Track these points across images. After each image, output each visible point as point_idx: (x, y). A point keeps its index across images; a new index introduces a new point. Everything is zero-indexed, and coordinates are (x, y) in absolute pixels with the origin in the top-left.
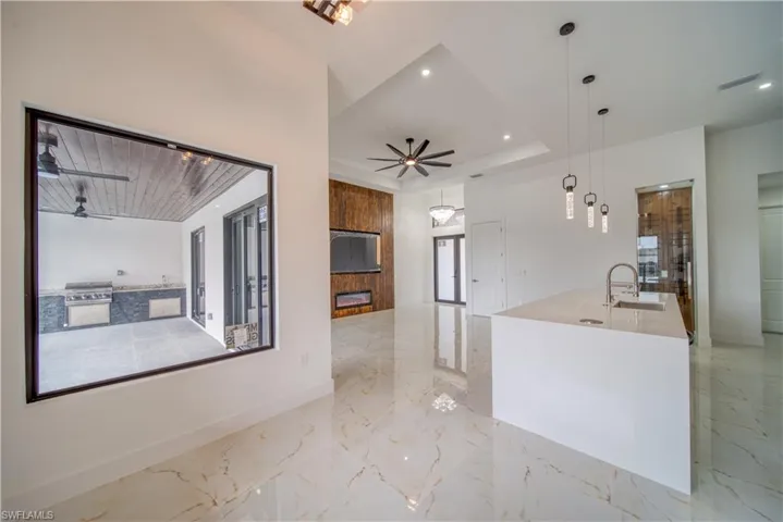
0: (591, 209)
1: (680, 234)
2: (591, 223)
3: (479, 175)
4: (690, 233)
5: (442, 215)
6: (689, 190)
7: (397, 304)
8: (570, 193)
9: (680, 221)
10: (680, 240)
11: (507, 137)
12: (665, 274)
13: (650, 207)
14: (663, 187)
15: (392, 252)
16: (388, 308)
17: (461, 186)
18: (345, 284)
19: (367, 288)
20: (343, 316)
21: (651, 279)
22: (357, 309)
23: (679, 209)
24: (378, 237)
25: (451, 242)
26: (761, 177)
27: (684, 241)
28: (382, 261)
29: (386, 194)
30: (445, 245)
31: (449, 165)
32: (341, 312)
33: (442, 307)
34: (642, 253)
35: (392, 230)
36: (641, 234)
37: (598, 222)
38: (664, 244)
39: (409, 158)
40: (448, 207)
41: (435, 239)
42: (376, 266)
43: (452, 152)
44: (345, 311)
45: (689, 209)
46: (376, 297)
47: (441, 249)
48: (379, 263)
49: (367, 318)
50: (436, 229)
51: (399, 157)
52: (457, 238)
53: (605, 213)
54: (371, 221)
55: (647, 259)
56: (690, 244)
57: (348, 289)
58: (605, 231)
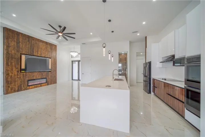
0: (110, 55)
1: (125, 63)
2: (110, 59)
3: (85, 44)
4: (127, 63)
5: (74, 54)
6: (127, 54)
7: (58, 81)
8: (104, 49)
9: (125, 60)
10: (125, 64)
11: (91, 34)
12: (123, 72)
13: (121, 57)
14: (123, 53)
15: (56, 65)
16: (54, 83)
17: (79, 46)
18: (33, 76)
19: (44, 77)
20: (32, 88)
21: (120, 73)
22: (39, 85)
23: (125, 58)
24: (50, 59)
25: (77, 63)
26: (137, 53)
27: (126, 65)
28: (51, 67)
29: (53, 45)
30: (75, 63)
31: (74, 38)
32: (31, 87)
33: (74, 81)
34: (119, 67)
35: (56, 57)
36: (119, 63)
37: (111, 59)
38: (123, 65)
39: (59, 32)
40: (76, 52)
41: (72, 61)
42: (49, 69)
43: (75, 34)
44: (33, 86)
45: (127, 58)
46: (49, 80)
47: (74, 64)
48: (50, 68)
49: (44, 88)
50: (73, 58)
51: (56, 31)
52: (79, 61)
53: (113, 57)
54: (47, 53)
55: (120, 68)
56: (127, 65)
57: (35, 78)
58: (113, 61)
